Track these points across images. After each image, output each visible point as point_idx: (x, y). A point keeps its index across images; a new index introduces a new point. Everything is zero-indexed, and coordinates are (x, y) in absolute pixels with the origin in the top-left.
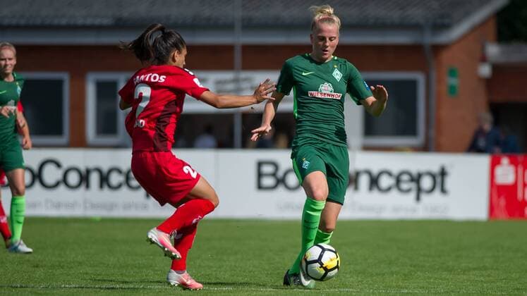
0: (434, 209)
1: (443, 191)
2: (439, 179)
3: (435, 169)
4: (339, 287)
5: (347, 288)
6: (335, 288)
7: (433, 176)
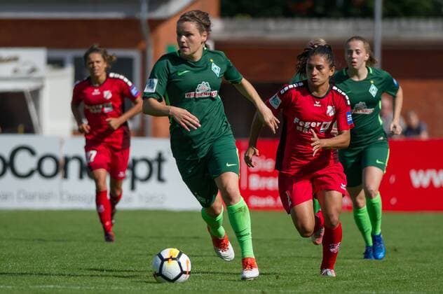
0: (151, 198)
1: (160, 179)
2: (155, 166)
3: (152, 155)
4: (43, 284)
5: (52, 284)
6: (39, 284)
7: (149, 163)
